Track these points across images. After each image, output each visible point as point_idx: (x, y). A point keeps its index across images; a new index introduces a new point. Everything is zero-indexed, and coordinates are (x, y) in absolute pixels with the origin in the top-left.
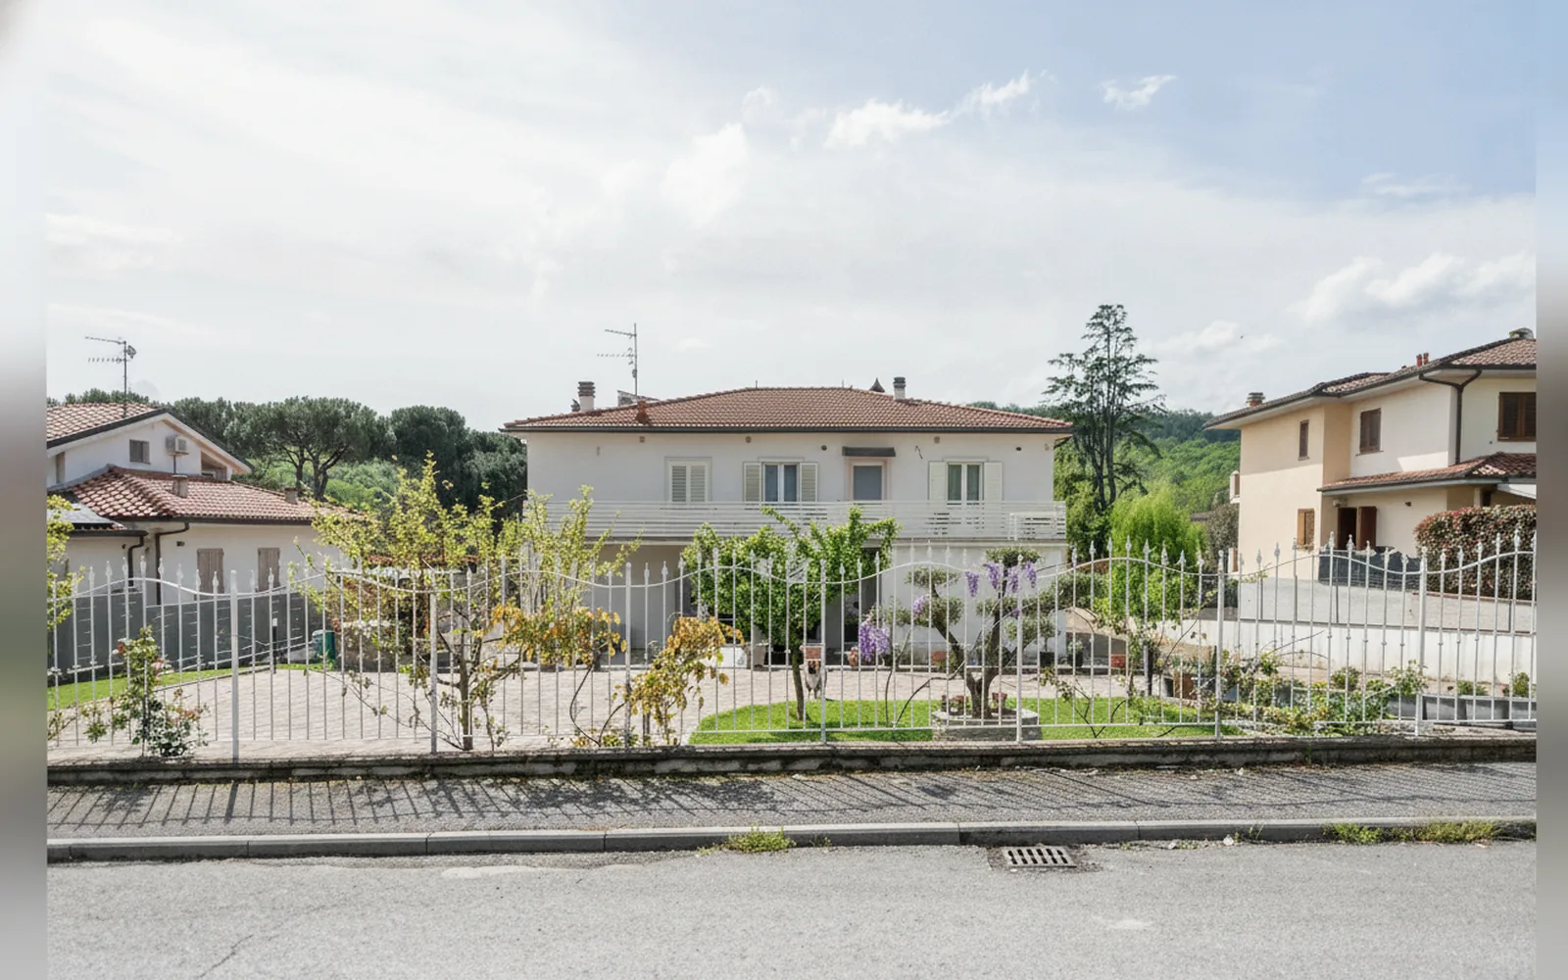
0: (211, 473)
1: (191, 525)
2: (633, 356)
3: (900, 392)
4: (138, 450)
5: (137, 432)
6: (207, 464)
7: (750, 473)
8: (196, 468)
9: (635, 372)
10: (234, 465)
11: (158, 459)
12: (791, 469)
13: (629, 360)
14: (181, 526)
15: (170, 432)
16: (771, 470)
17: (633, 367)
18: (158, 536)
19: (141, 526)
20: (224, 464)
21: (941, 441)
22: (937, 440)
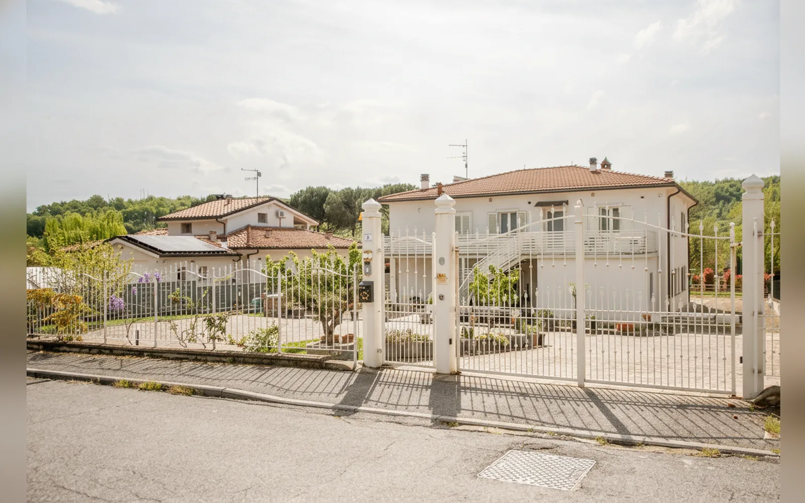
0: (299, 225)
1: (260, 250)
2: (465, 157)
3: (593, 166)
4: (262, 217)
5: (262, 209)
6: (296, 222)
7: (491, 218)
8: (291, 224)
9: (466, 166)
10: (311, 222)
11: (272, 221)
12: (514, 215)
13: (463, 159)
14: (256, 251)
15: (277, 208)
16: (504, 216)
17: (465, 163)
18: (248, 256)
19: (240, 251)
20: (306, 221)
21: (595, 195)
22: (593, 195)
